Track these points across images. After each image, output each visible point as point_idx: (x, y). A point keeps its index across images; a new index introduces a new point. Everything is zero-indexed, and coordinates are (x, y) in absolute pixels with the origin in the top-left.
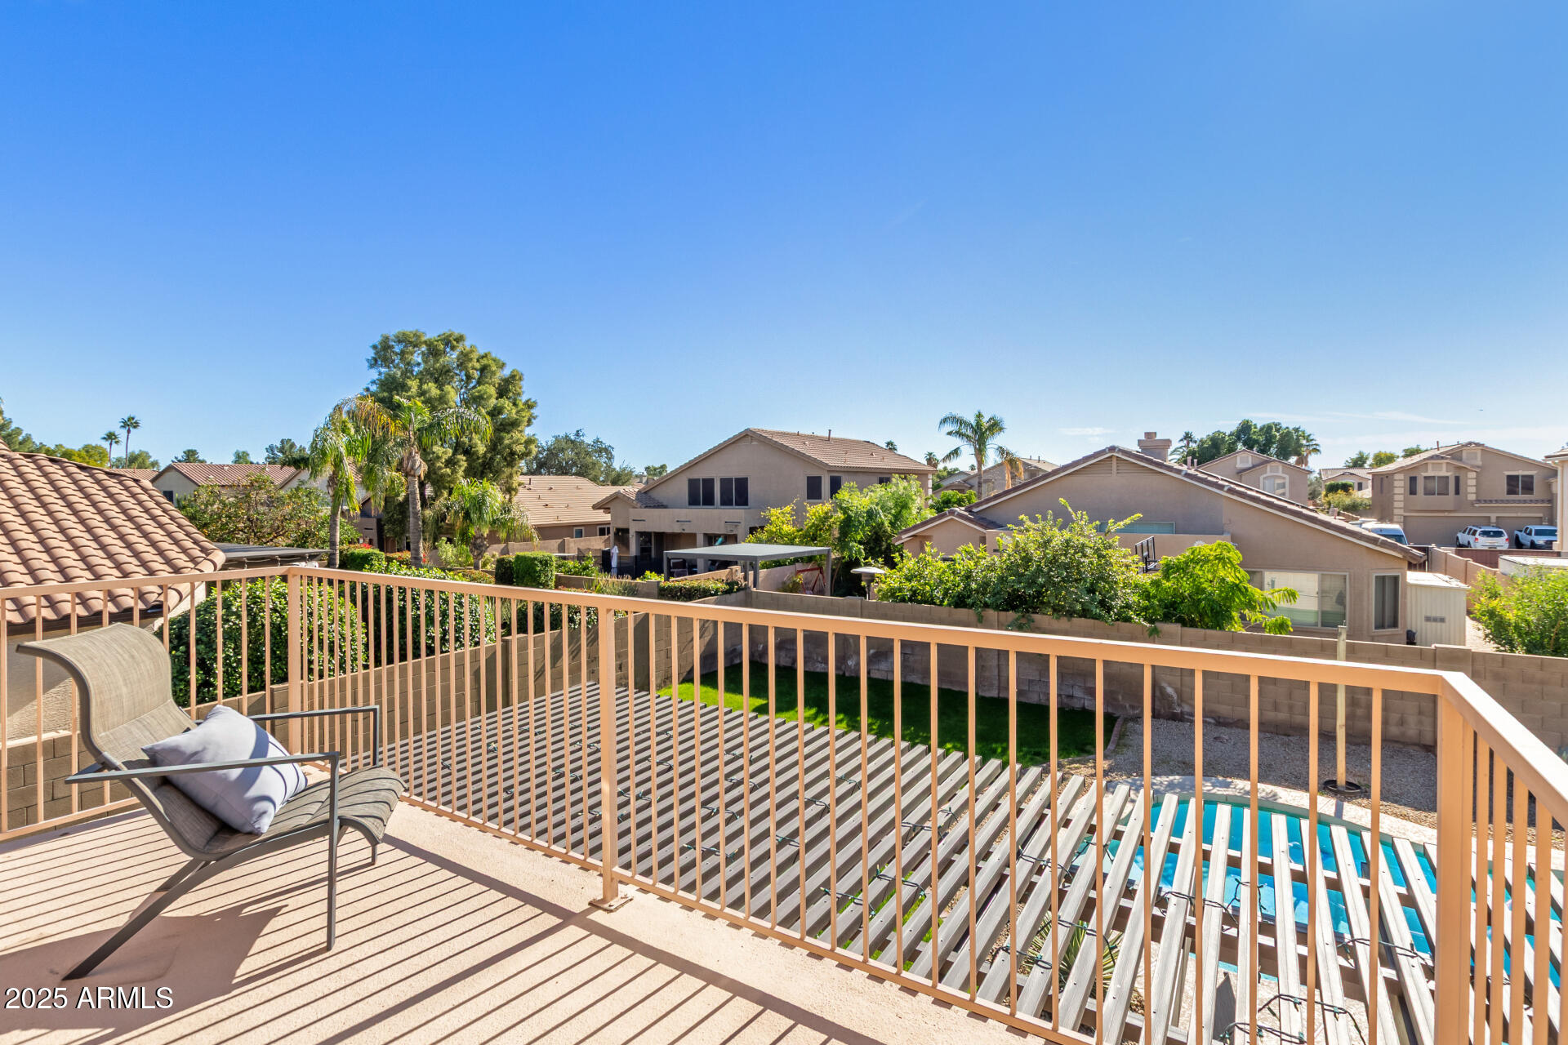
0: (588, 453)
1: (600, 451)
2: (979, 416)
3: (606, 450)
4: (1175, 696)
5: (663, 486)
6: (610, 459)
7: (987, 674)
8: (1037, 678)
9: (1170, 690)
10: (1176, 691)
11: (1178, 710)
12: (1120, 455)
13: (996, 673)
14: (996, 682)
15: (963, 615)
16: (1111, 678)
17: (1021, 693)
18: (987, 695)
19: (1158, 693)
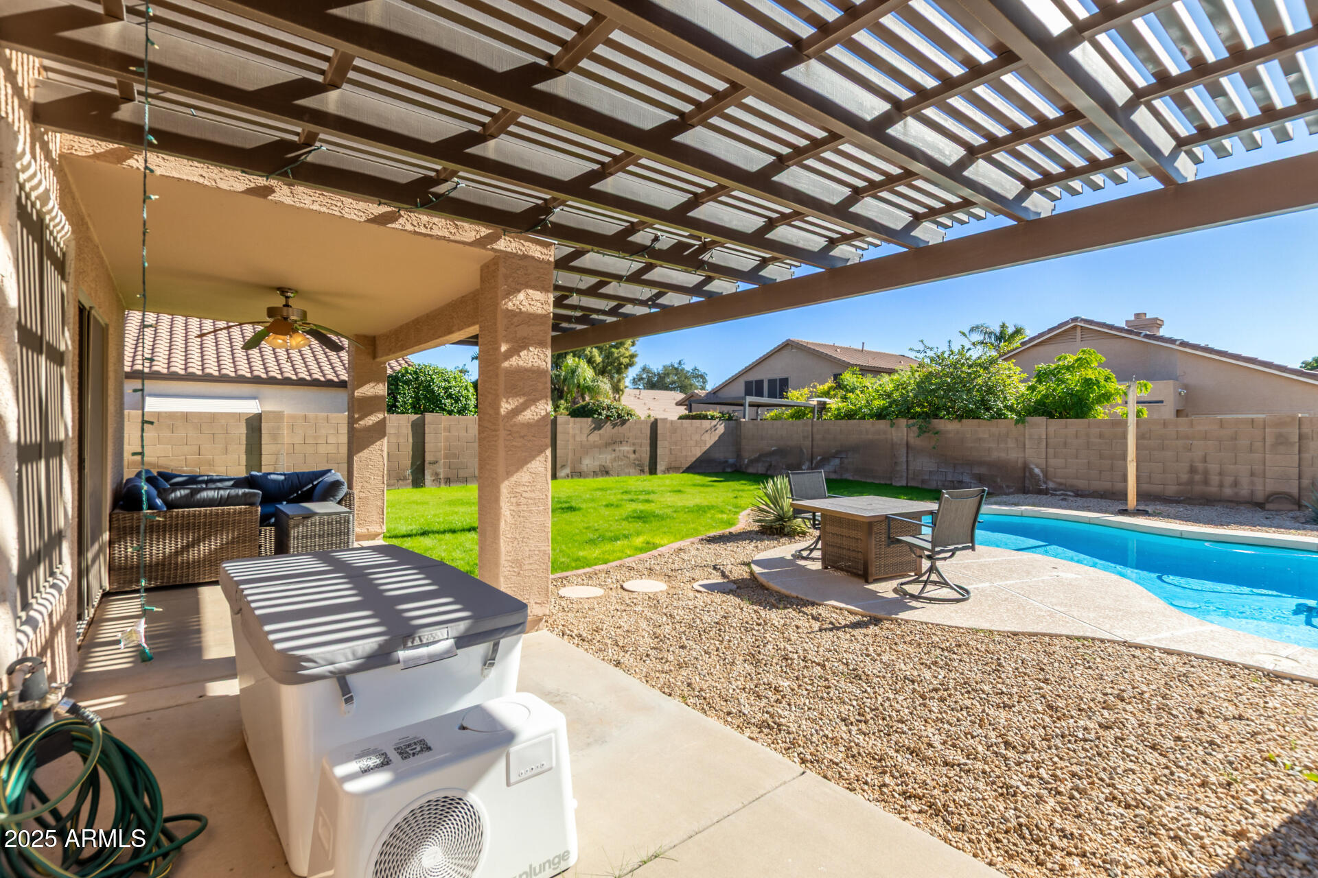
0: (686, 377)
1: (697, 376)
2: (1003, 326)
3: (702, 376)
4: (1041, 475)
5: (726, 388)
6: (704, 383)
7: (898, 468)
8: (936, 469)
9: (1037, 471)
10: (1042, 471)
11: (1044, 486)
12: (1082, 324)
13: (905, 467)
14: (905, 474)
15: (882, 425)
16: (991, 465)
17: (923, 481)
18: (899, 484)
19: (1027, 474)
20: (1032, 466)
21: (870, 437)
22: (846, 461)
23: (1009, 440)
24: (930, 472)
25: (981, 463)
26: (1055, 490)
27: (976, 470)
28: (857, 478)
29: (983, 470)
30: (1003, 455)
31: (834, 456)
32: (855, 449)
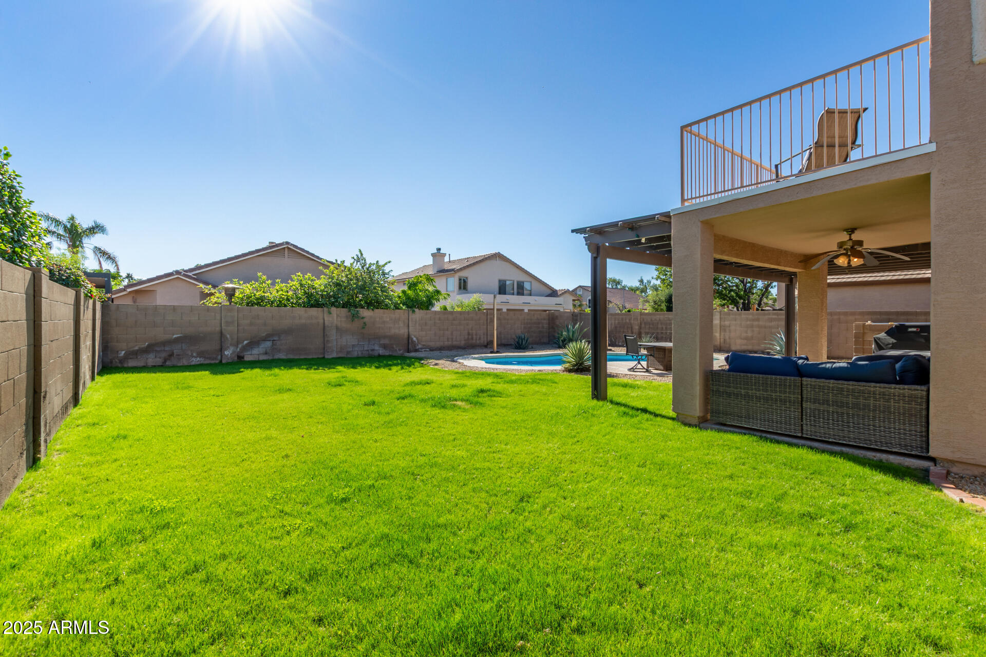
4: (416, 341)
7: (329, 345)
8: (357, 343)
9: (414, 339)
10: (417, 339)
11: (417, 347)
13: (335, 343)
14: (335, 349)
15: (314, 311)
16: (391, 337)
17: (348, 353)
18: (330, 357)
19: (410, 341)
20: (413, 337)
21: (303, 321)
22: (278, 343)
23: (400, 322)
24: (353, 346)
25: (385, 337)
26: (421, 349)
27: (382, 342)
28: (291, 356)
29: (386, 341)
30: (397, 331)
31: (265, 339)
32: (288, 331)
